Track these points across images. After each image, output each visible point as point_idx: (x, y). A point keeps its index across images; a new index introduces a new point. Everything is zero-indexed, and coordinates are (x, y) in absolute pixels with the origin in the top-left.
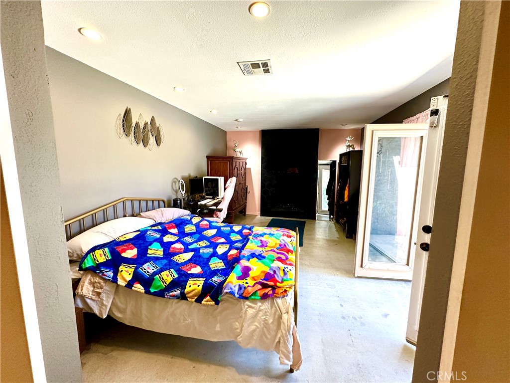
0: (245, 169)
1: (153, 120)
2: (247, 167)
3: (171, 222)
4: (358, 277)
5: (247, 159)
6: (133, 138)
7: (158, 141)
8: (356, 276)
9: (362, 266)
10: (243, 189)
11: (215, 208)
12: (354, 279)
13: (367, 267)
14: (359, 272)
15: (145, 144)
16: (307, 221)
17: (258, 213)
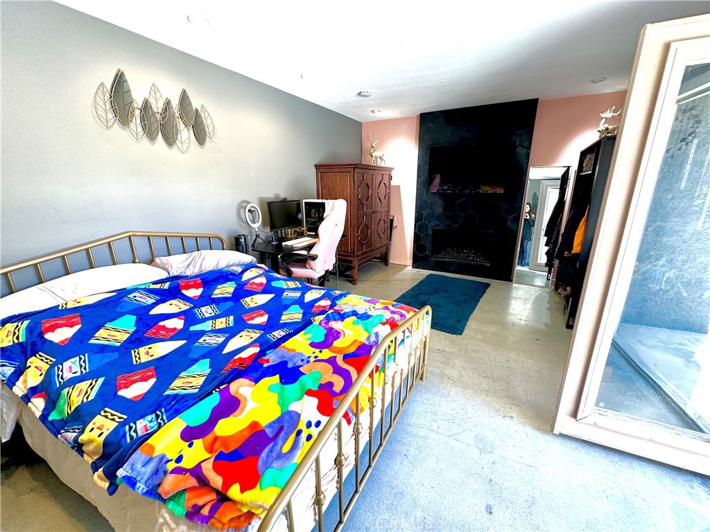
0: (388, 187)
1: (184, 97)
2: (393, 183)
3: (196, 276)
4: (562, 435)
5: (392, 169)
6: (140, 129)
7: (200, 135)
8: (556, 431)
9: (574, 414)
10: (382, 222)
11: (304, 252)
12: (550, 438)
13: (590, 420)
14: (564, 423)
15: (170, 140)
16: (495, 283)
17: (409, 262)
